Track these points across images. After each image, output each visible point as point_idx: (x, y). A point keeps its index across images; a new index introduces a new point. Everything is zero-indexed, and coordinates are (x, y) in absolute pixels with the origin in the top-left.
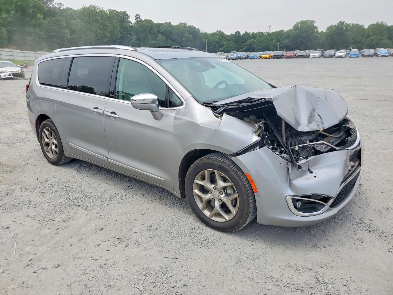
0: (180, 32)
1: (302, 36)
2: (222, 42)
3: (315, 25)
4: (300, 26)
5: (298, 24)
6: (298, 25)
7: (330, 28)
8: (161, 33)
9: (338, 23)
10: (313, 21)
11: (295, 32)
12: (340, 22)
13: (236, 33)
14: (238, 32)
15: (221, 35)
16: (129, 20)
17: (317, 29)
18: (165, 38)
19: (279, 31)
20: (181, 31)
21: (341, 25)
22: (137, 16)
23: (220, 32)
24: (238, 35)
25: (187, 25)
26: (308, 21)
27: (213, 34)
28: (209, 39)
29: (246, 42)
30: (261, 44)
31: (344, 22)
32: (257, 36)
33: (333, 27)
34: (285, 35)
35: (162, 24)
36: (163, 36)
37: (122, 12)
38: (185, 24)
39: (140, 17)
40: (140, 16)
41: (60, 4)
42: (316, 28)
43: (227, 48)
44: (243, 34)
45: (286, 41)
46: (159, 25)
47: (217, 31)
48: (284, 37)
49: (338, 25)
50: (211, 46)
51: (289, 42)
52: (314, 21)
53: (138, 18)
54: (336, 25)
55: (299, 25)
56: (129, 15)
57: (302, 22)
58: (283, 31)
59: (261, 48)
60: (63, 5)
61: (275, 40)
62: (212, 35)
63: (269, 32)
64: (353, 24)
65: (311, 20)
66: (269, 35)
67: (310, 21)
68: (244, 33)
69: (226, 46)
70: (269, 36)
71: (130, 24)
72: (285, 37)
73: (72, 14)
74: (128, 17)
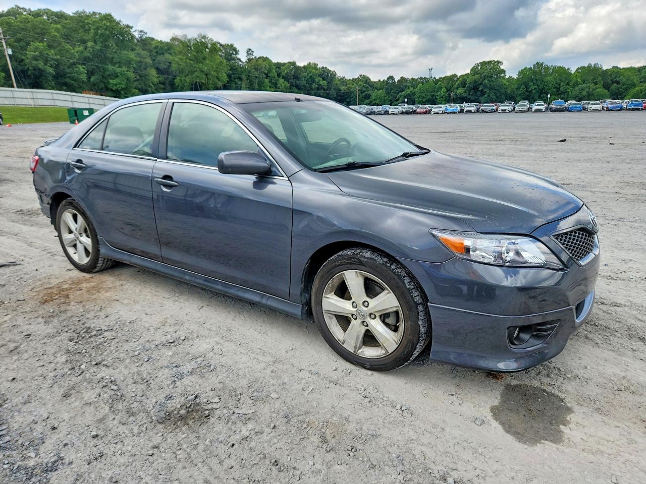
0: (308, 77)
1: (483, 83)
2: (367, 91)
3: (502, 67)
4: (481, 68)
5: (478, 65)
6: (477, 68)
7: (522, 73)
8: (283, 78)
9: (534, 65)
10: (498, 62)
11: (473, 77)
12: (538, 63)
13: (388, 79)
14: (391, 78)
15: (366, 81)
16: (238, 56)
17: (505, 73)
18: (288, 85)
19: (450, 76)
20: (310, 75)
21: (538, 68)
22: (249, 52)
23: (364, 77)
24: (391, 82)
25: (318, 67)
26: (492, 61)
27: (354, 80)
28: (349, 87)
29: (403, 93)
30: (424, 95)
31: (542, 64)
32: (419, 83)
33: (527, 71)
34: (458, 82)
35: (284, 64)
36: (285, 82)
37: (228, 45)
38: (316, 65)
39: (254, 54)
40: (253, 52)
41: (141, 31)
42: (503, 71)
43: (374, 100)
44: (398, 81)
45: (460, 91)
46: (279, 66)
47: (360, 76)
48: (457, 84)
49: (534, 68)
50: (352, 98)
51: (465, 92)
52: (501, 62)
53: (250, 54)
54: (531, 68)
55: (479, 68)
56: (237, 50)
57: (484, 64)
58: (456, 76)
59: (424, 100)
60: (146, 34)
61: (444, 90)
62: (354, 82)
63: (435, 78)
64: (555, 67)
65: (496, 60)
66: (436, 81)
67: (495, 62)
68: (399, 79)
69: (373, 98)
70: (436, 84)
71: (240, 63)
72: (459, 84)
73: (157, 47)
74: (237, 52)
